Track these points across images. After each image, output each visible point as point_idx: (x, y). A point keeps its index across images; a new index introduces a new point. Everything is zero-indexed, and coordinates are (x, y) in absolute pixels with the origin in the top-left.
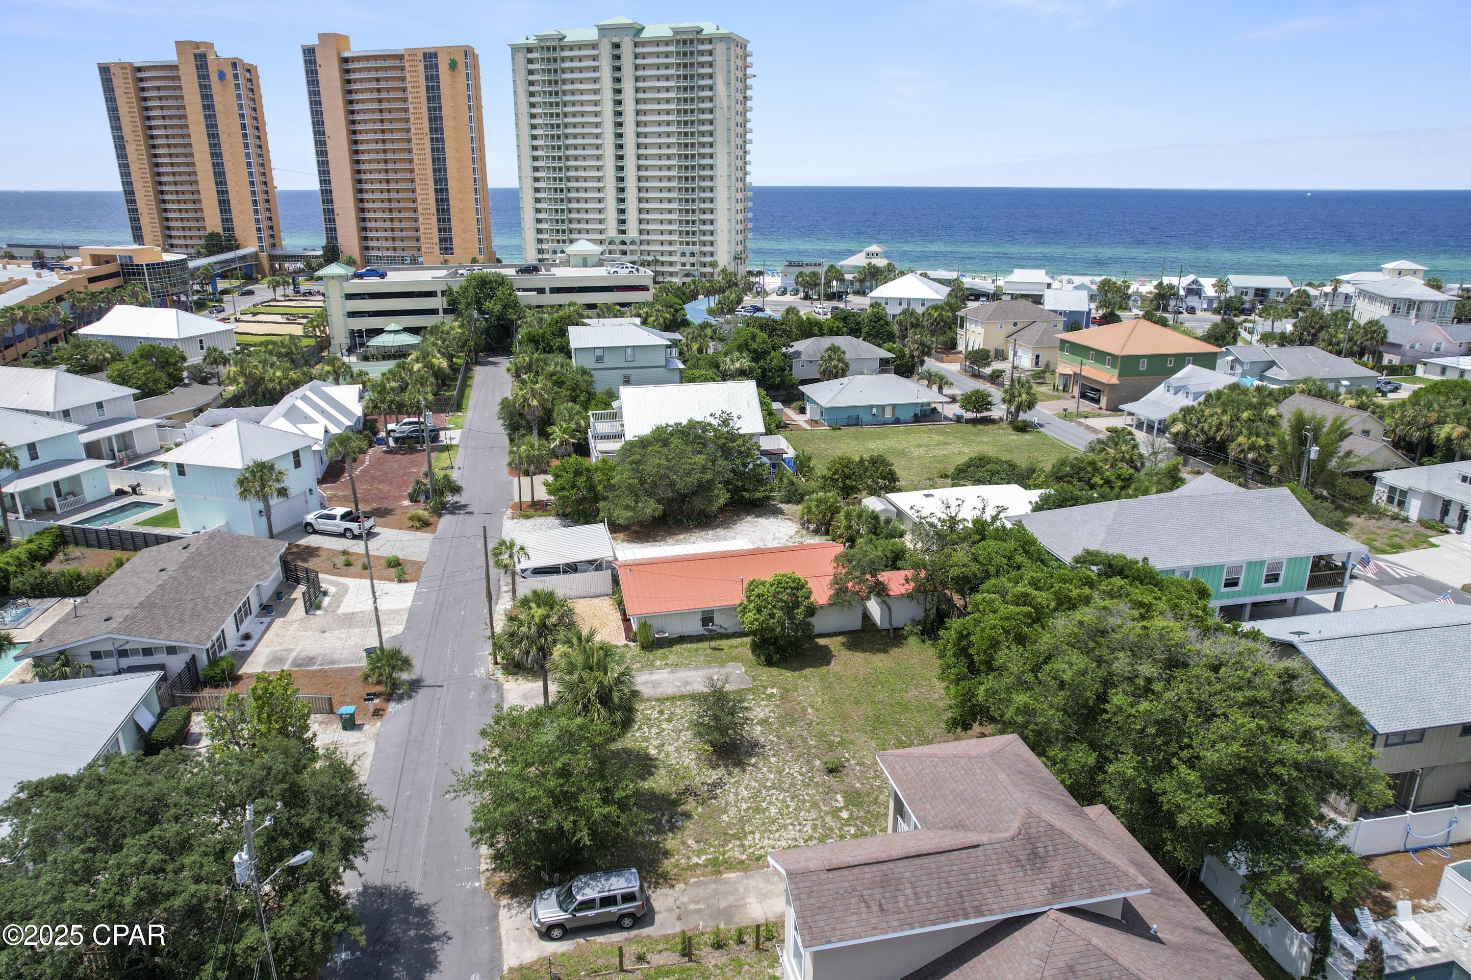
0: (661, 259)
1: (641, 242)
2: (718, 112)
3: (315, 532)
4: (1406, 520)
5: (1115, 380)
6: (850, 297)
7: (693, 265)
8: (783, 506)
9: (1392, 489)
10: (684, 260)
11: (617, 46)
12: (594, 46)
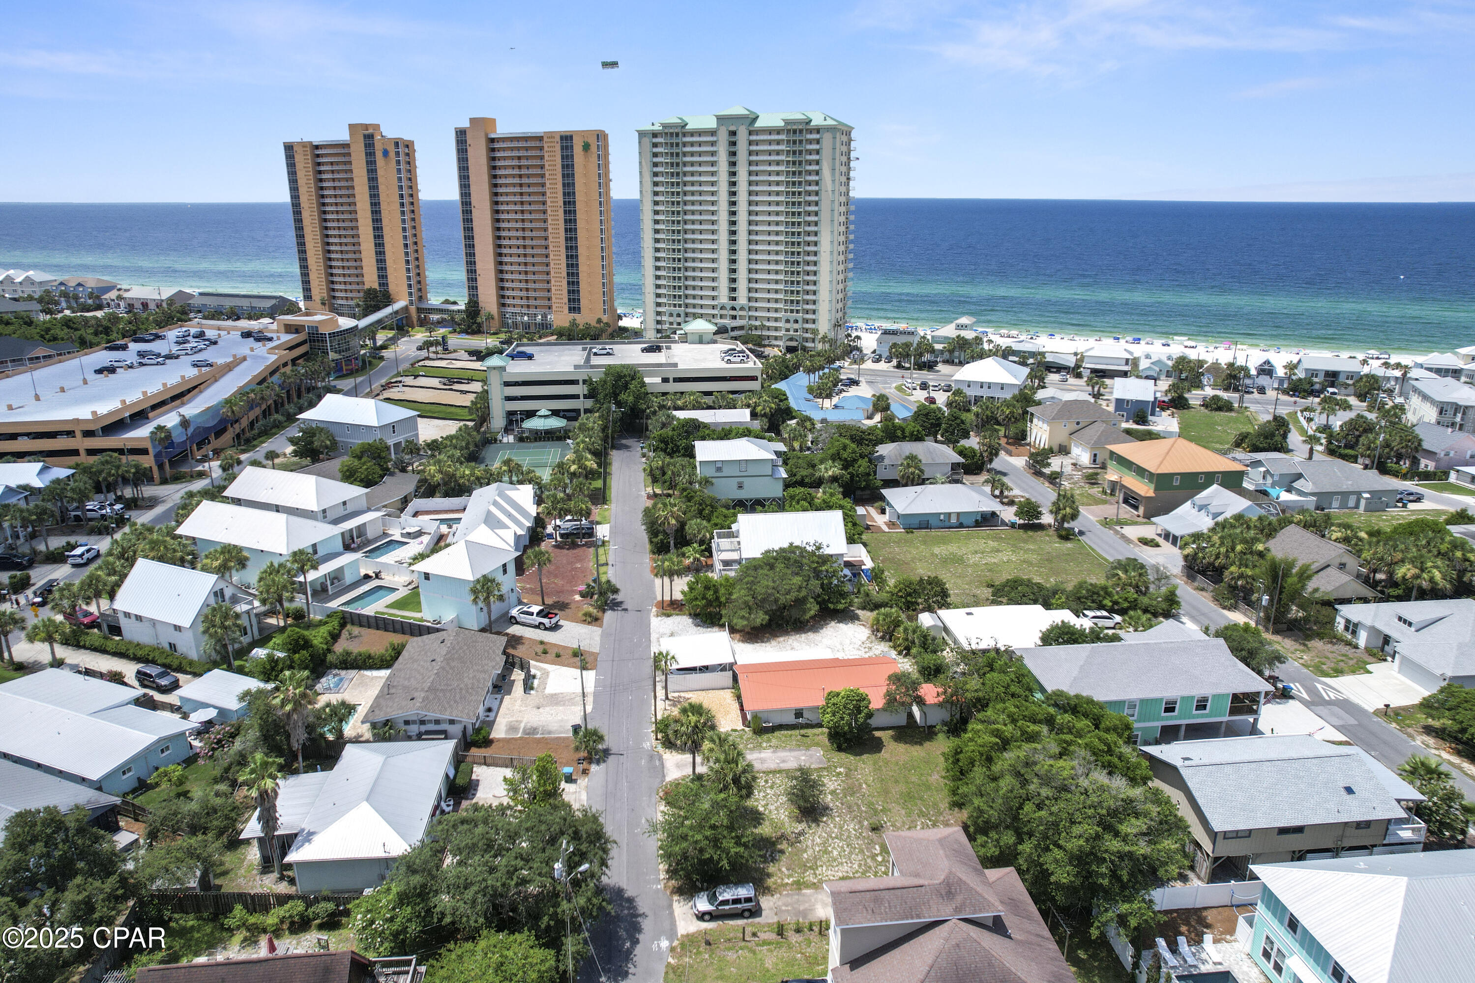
0: (768, 324)
1: (750, 309)
2: (823, 194)
3: (517, 623)
4: (1356, 647)
5: (1151, 493)
6: (940, 367)
7: (796, 331)
8: (860, 612)
9: (1348, 621)
10: (788, 326)
11: (733, 133)
12: (713, 133)
